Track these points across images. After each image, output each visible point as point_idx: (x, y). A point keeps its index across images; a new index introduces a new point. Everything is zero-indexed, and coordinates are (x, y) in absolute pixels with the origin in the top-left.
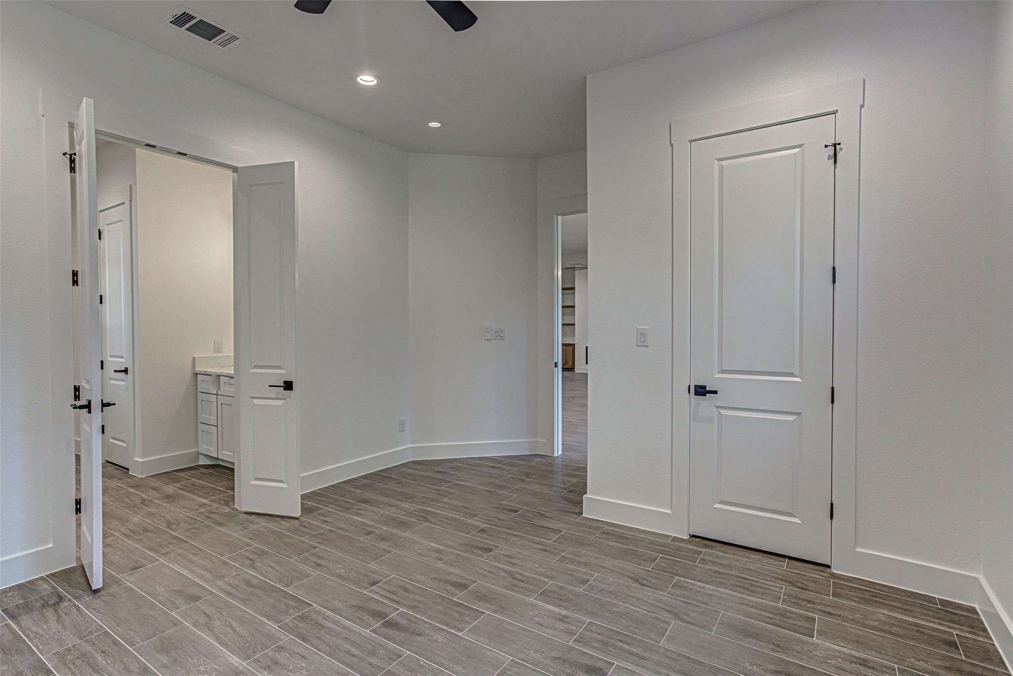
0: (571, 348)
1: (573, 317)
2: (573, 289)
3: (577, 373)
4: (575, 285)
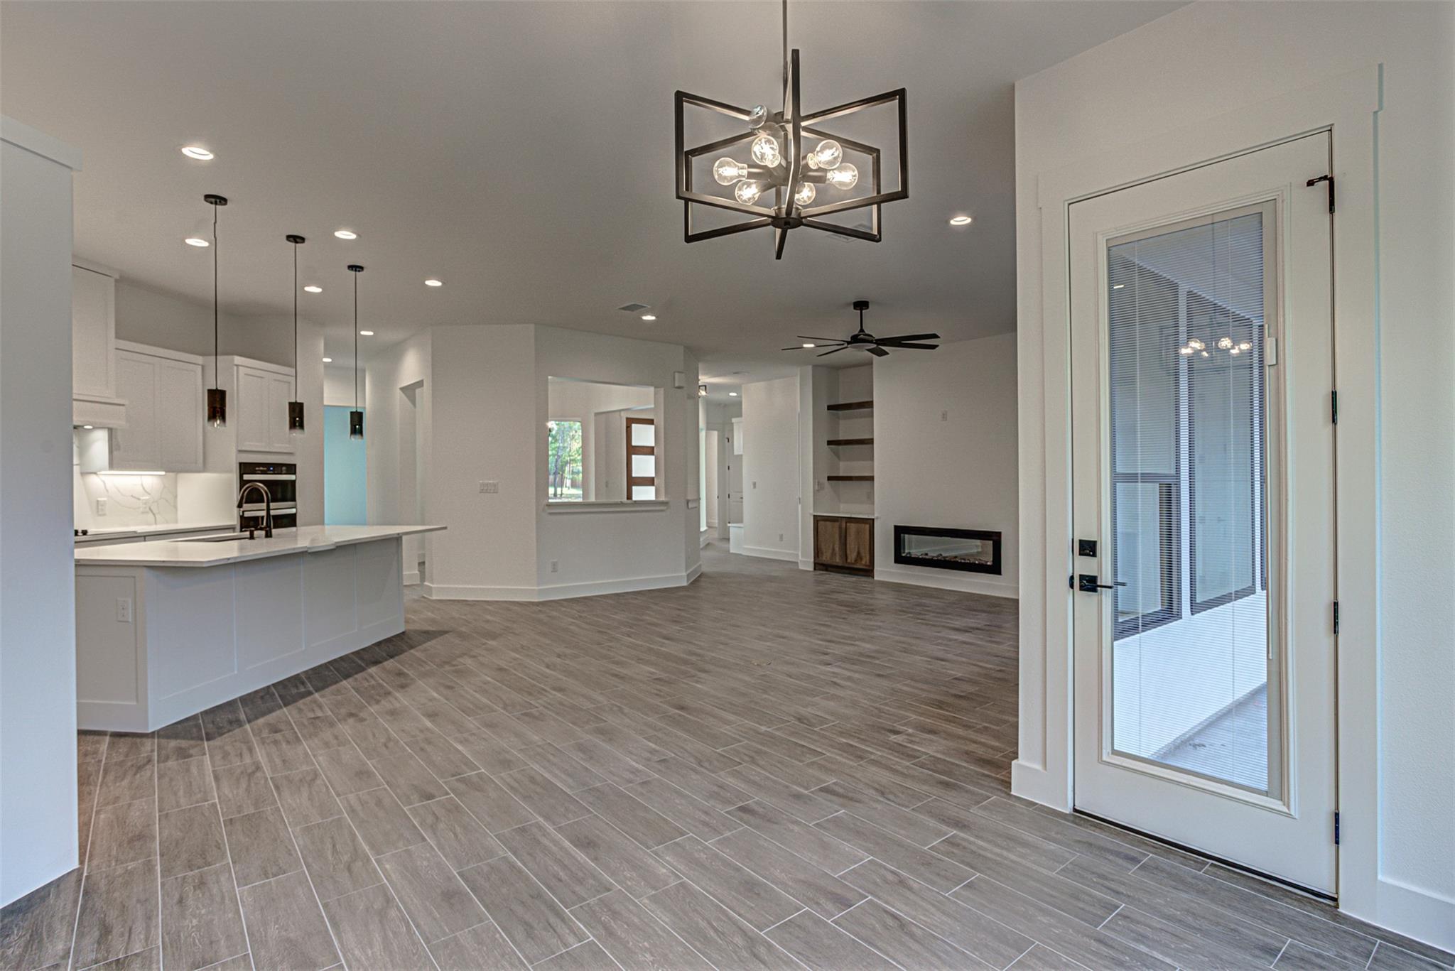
0: (867, 526)
1: (870, 462)
2: (870, 404)
3: (879, 582)
4: (873, 398)
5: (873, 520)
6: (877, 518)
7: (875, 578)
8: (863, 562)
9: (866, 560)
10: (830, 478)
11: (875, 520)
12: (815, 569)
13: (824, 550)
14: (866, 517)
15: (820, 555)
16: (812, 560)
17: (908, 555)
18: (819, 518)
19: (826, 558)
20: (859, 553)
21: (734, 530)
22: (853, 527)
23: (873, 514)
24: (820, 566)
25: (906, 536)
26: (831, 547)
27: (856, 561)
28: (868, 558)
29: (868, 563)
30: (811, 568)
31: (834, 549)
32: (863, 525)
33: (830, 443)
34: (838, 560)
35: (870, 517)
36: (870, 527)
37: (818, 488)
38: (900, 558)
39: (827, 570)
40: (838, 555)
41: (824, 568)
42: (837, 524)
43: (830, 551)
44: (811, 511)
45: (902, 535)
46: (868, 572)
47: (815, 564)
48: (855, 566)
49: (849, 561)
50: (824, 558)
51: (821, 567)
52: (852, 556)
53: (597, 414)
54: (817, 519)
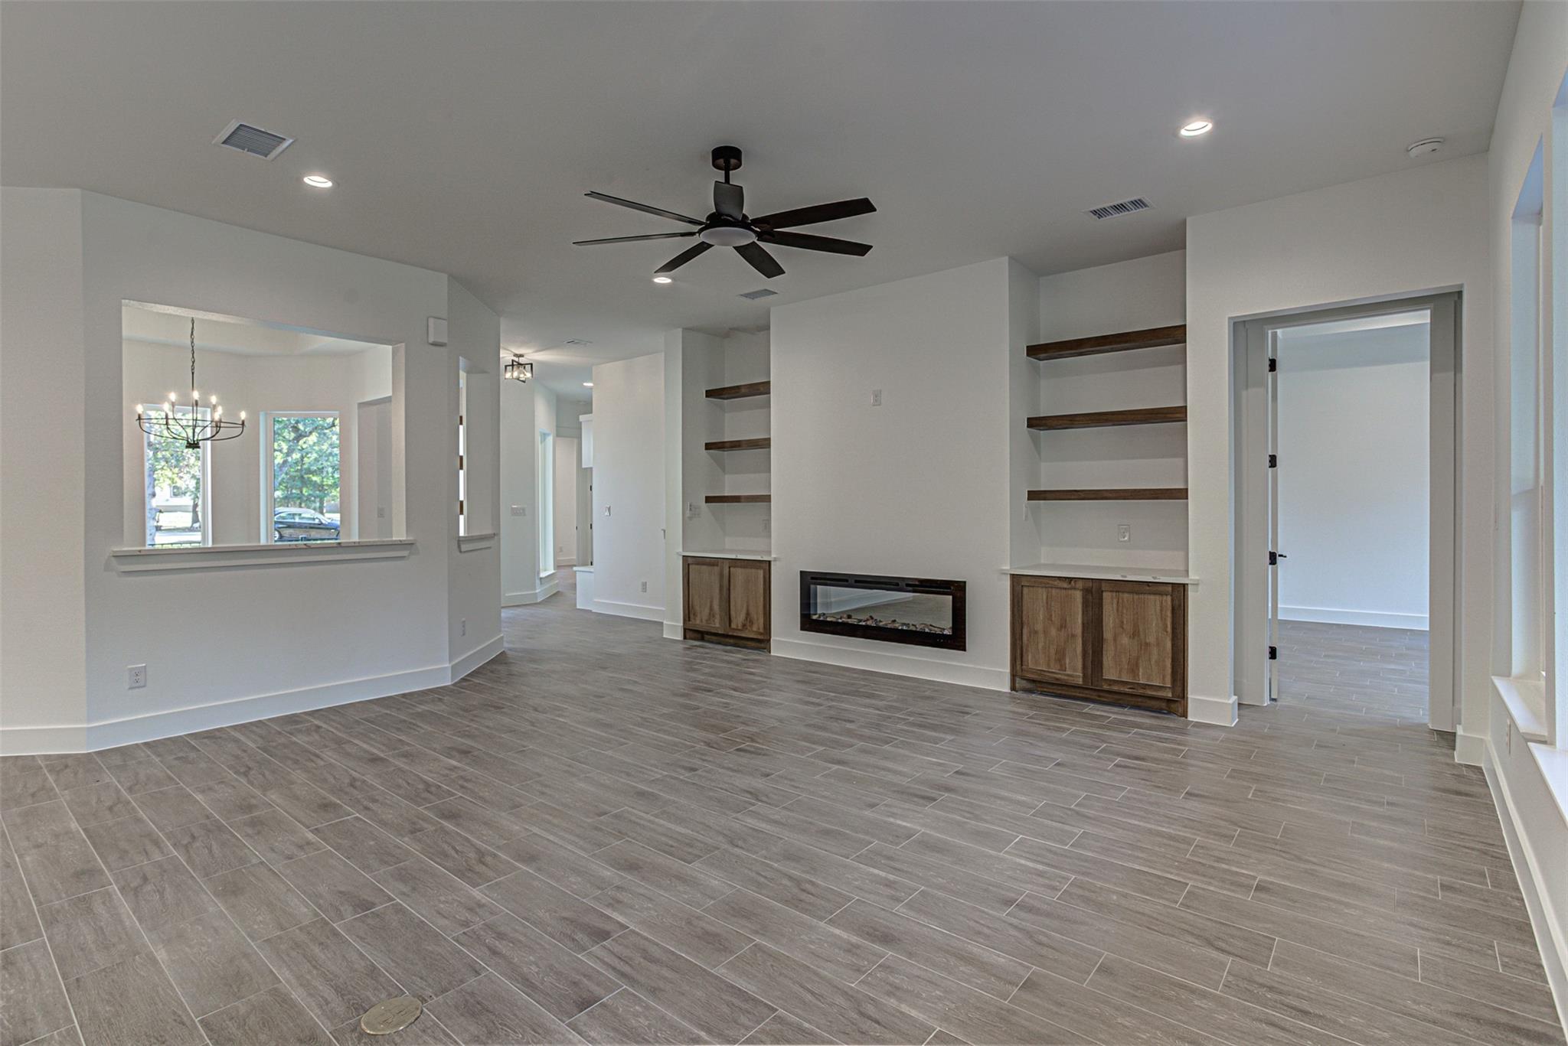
5: (770, 562)
6: (775, 560)
7: (772, 654)
8: (755, 629)
9: (760, 622)
10: (709, 500)
11: (772, 563)
12: (685, 638)
13: (697, 608)
14: (759, 558)
15: (692, 616)
16: (681, 624)
17: (822, 619)
18: (690, 561)
19: (699, 623)
20: (748, 614)
21: (583, 576)
22: (739, 574)
23: (769, 553)
24: (693, 633)
25: (819, 587)
26: (709, 605)
27: (744, 625)
28: (761, 621)
29: (761, 630)
30: (680, 637)
31: (711, 609)
32: (753, 570)
33: (709, 446)
34: (717, 625)
35: (766, 558)
36: (764, 573)
37: (690, 513)
38: (810, 623)
39: (702, 639)
40: (718, 616)
41: (699, 636)
42: (716, 569)
43: (707, 611)
44: (680, 550)
45: (812, 586)
46: (762, 642)
47: (686, 631)
48: (743, 635)
49: (733, 626)
50: (698, 622)
51: (696, 635)
52: (738, 620)
53: (361, 405)
54: (688, 563)
